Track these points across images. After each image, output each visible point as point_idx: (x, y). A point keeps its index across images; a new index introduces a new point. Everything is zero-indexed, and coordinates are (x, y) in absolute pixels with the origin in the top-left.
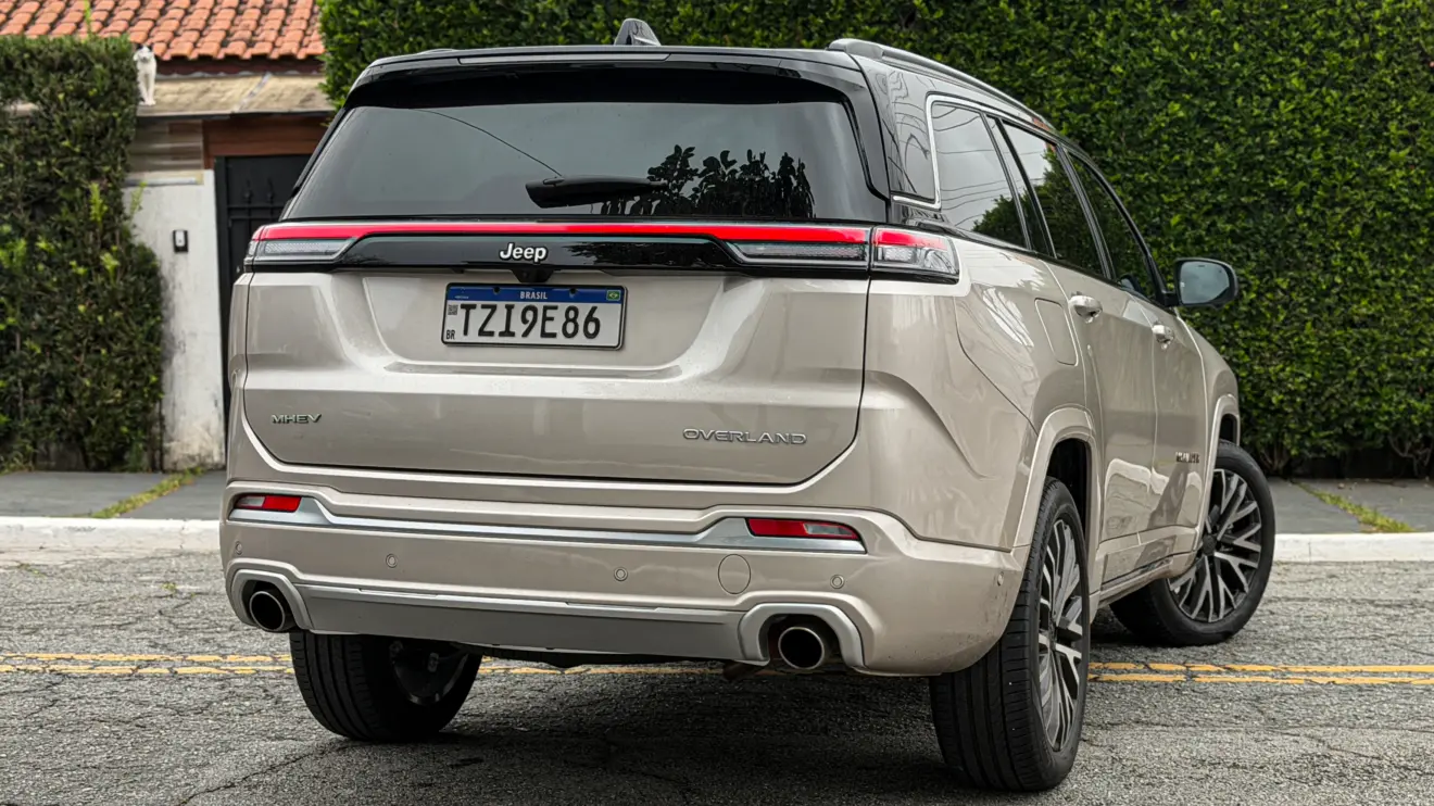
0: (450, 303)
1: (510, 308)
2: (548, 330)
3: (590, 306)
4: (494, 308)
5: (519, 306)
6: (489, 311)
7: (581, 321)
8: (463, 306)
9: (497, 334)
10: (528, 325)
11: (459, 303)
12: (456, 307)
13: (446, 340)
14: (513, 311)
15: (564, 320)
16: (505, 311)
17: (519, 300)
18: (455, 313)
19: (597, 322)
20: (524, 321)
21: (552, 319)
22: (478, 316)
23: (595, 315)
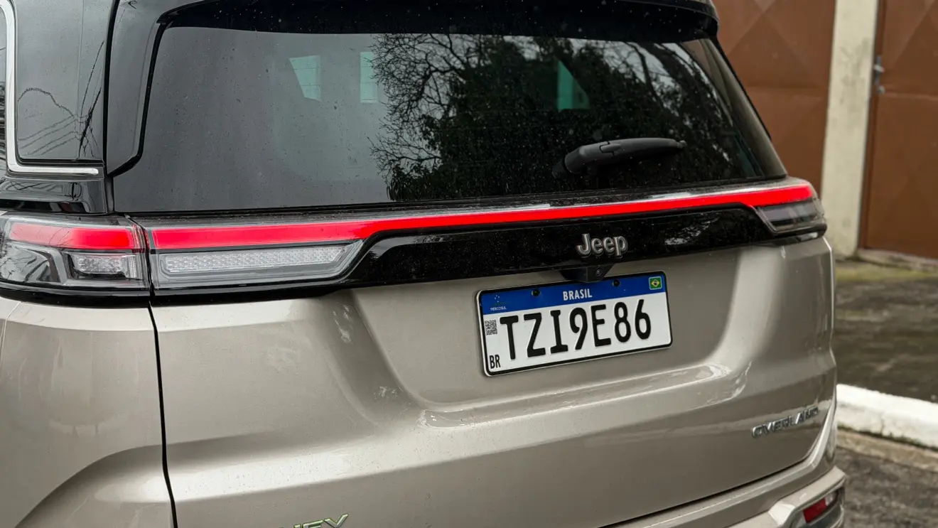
0: (487, 318)
1: (556, 314)
2: (601, 337)
3: (637, 298)
4: (538, 317)
5: (566, 310)
6: (534, 322)
7: (631, 318)
8: (503, 321)
9: (548, 351)
10: (579, 333)
11: (497, 317)
12: (494, 323)
13: (491, 370)
14: (560, 317)
15: (615, 321)
16: (552, 319)
17: (562, 302)
18: (494, 331)
19: (646, 317)
20: (575, 329)
21: (602, 322)
22: (523, 330)
23: (643, 311)
